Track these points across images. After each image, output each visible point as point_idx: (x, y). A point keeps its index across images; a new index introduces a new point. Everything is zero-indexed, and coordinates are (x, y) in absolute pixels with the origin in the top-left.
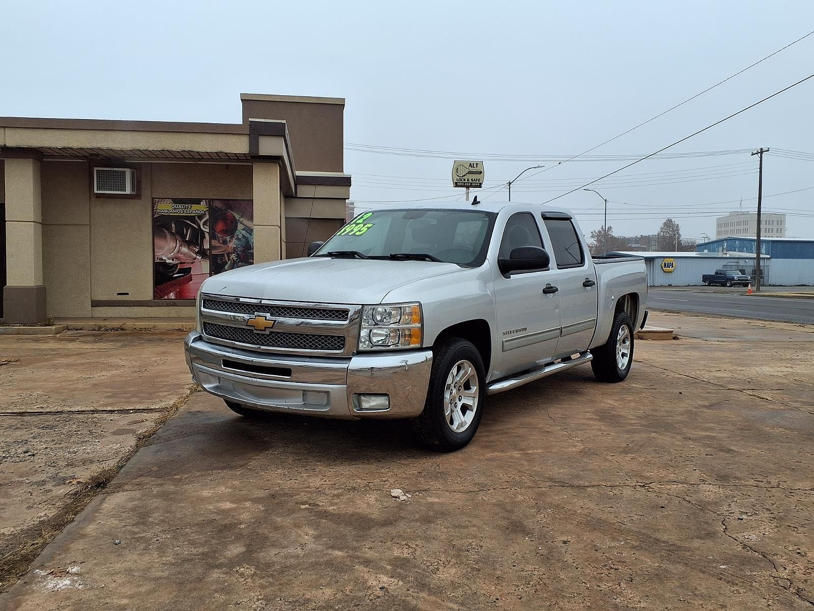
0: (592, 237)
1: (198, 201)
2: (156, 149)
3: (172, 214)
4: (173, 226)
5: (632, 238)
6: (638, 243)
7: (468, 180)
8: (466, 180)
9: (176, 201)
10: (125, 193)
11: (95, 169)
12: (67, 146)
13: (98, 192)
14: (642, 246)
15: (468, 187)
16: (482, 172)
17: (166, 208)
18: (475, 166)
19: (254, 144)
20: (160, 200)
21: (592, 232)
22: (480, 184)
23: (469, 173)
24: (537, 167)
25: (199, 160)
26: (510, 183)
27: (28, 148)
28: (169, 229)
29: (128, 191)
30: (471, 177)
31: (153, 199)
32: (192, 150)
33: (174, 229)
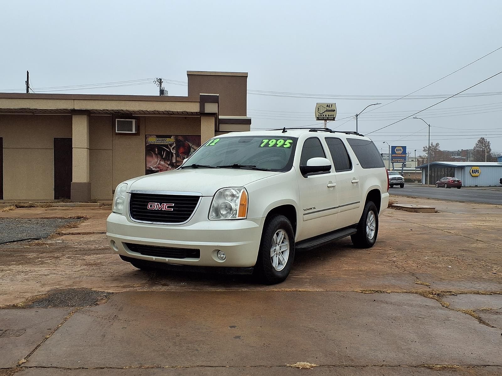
0: (425, 151)
1: (169, 137)
2: (151, 110)
3: (155, 144)
4: (156, 150)
5: (455, 152)
7: (326, 116)
8: (325, 115)
9: (158, 136)
10: (132, 132)
11: (117, 120)
12: (105, 109)
13: (118, 132)
14: (462, 158)
15: (326, 120)
16: (335, 110)
17: (153, 140)
18: (330, 106)
19: (202, 107)
20: (150, 136)
21: (424, 148)
22: (334, 118)
23: (327, 111)
24: (376, 104)
25: (171, 114)
26: (357, 115)
28: (154, 152)
29: (134, 132)
30: (327, 113)
31: (146, 135)
32: (170, 110)
33: (157, 152)
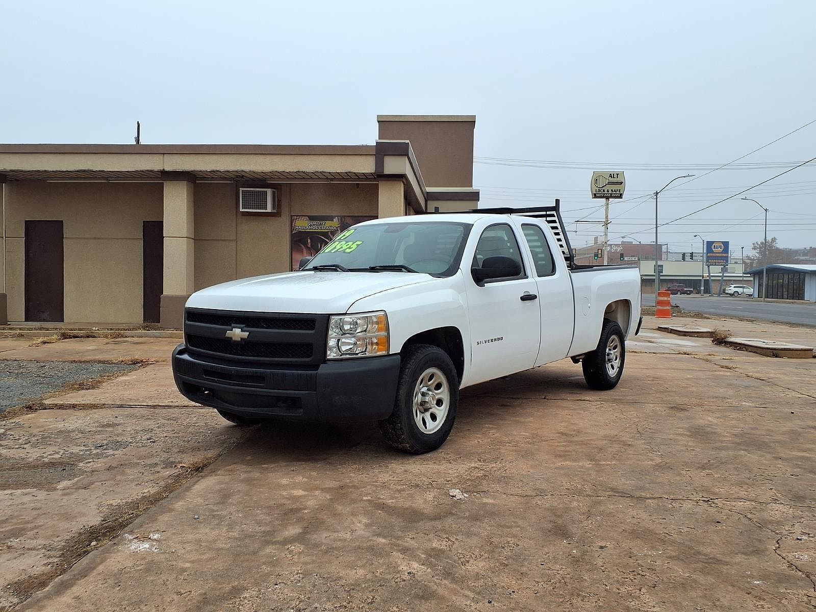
0: (754, 248)
1: (331, 218)
2: (292, 171)
3: (308, 230)
4: (309, 241)
5: (800, 250)
6: (807, 256)
7: (608, 191)
8: (606, 191)
9: (312, 218)
10: (266, 211)
11: (241, 189)
12: (215, 169)
13: (243, 210)
14: (811, 259)
15: (607, 198)
16: (622, 182)
17: (303, 224)
18: (615, 176)
19: (380, 164)
20: (298, 217)
21: (754, 244)
22: (621, 194)
23: (609, 183)
24: (686, 177)
25: (332, 180)
26: (657, 193)
27: (182, 172)
28: (305, 244)
29: (269, 209)
30: (610, 187)
31: (292, 216)
32: (324, 171)
33: (310, 244)
